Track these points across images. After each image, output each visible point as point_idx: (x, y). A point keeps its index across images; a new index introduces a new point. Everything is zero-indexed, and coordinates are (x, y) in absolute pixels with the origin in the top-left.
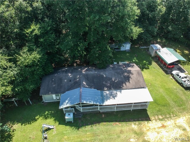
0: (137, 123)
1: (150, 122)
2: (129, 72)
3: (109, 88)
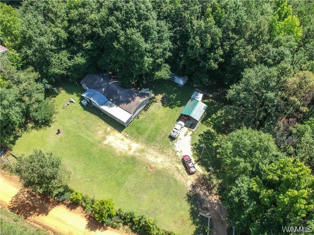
0: (113, 128)
1: (119, 133)
2: (134, 99)
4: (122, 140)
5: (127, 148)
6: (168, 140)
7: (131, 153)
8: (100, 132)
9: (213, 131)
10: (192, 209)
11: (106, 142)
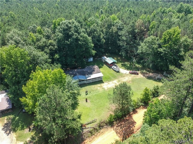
0: (100, 84)
1: (104, 83)
2: (94, 68)
3: (88, 75)
4: (108, 84)
5: (114, 84)
7: (118, 84)
8: (99, 88)
11: (106, 89)
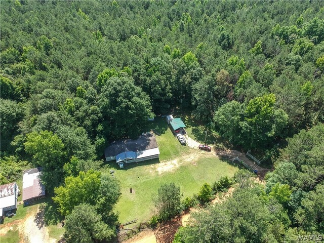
0: (154, 164)
1: (160, 163)
2: (150, 140)
3: (139, 150)
4: (165, 165)
5: (173, 166)
6: (183, 146)
7: (178, 166)
8: (151, 172)
9: (194, 128)
10: (228, 162)
11: (160, 173)
